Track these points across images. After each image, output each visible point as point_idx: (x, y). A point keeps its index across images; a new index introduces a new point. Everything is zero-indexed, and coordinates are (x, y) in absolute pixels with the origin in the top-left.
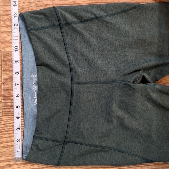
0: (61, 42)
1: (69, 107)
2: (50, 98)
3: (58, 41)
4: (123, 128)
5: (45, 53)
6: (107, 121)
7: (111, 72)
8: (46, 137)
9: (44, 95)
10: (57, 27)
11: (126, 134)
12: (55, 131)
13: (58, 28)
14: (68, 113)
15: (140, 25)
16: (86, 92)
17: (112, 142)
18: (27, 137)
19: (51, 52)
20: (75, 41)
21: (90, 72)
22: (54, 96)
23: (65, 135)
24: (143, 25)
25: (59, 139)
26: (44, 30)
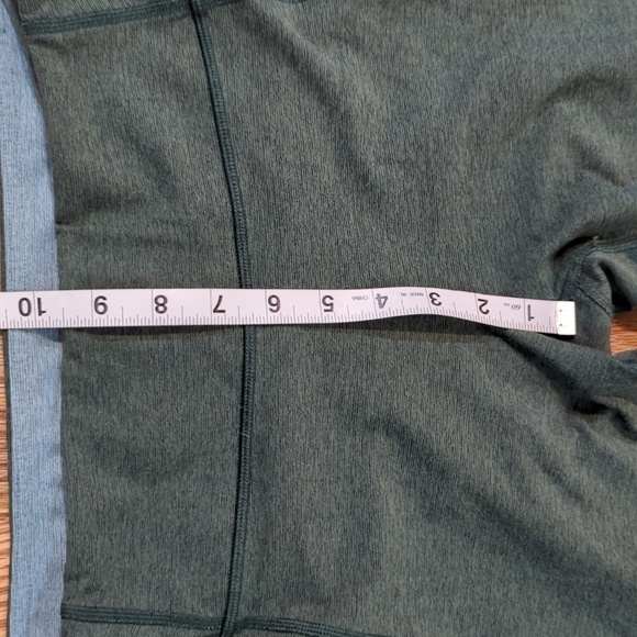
0: (196, 90)
1: (235, 440)
2: (132, 398)
3: (178, 85)
4: (521, 550)
5: (104, 155)
6: (427, 504)
7: (443, 259)
8: (124, 605)
9: (93, 379)
10: (179, 15)
11: (539, 580)
12: (170, 570)
13: (184, 16)
14: (234, 473)
15: (604, 12)
16: (319, 360)
17: (462, 620)
18: (29, 605)
19: (138, 147)
20: (267, 88)
21: (339, 254)
22: (150, 382)
23: (226, 587)
24: (619, 9)
25: (193, 610)
26: (109, 26)
